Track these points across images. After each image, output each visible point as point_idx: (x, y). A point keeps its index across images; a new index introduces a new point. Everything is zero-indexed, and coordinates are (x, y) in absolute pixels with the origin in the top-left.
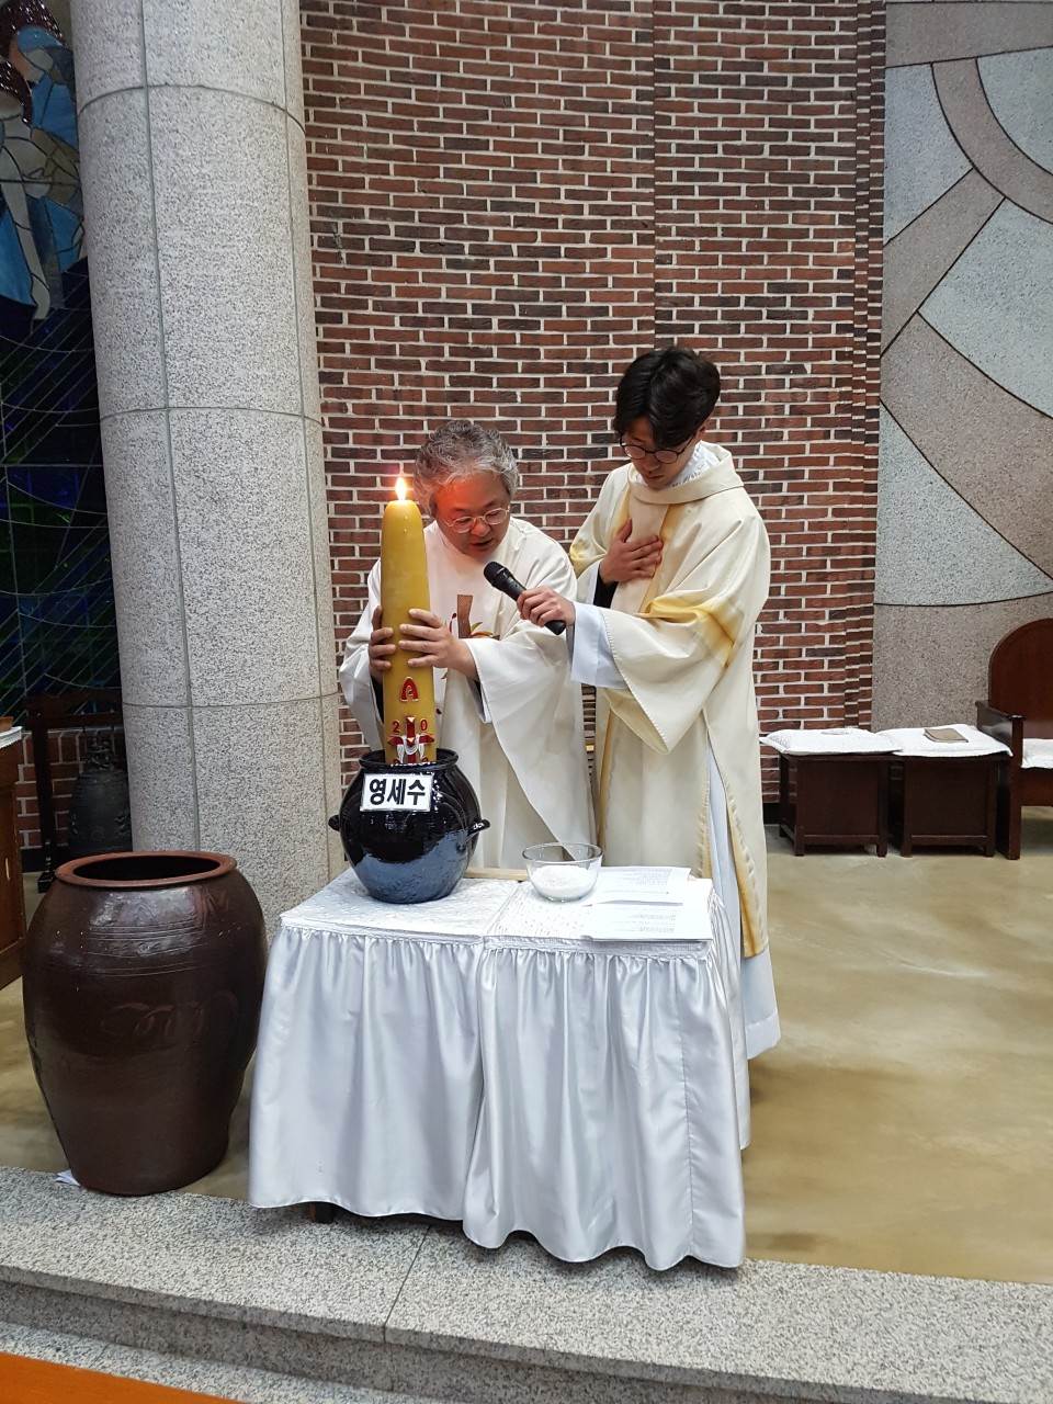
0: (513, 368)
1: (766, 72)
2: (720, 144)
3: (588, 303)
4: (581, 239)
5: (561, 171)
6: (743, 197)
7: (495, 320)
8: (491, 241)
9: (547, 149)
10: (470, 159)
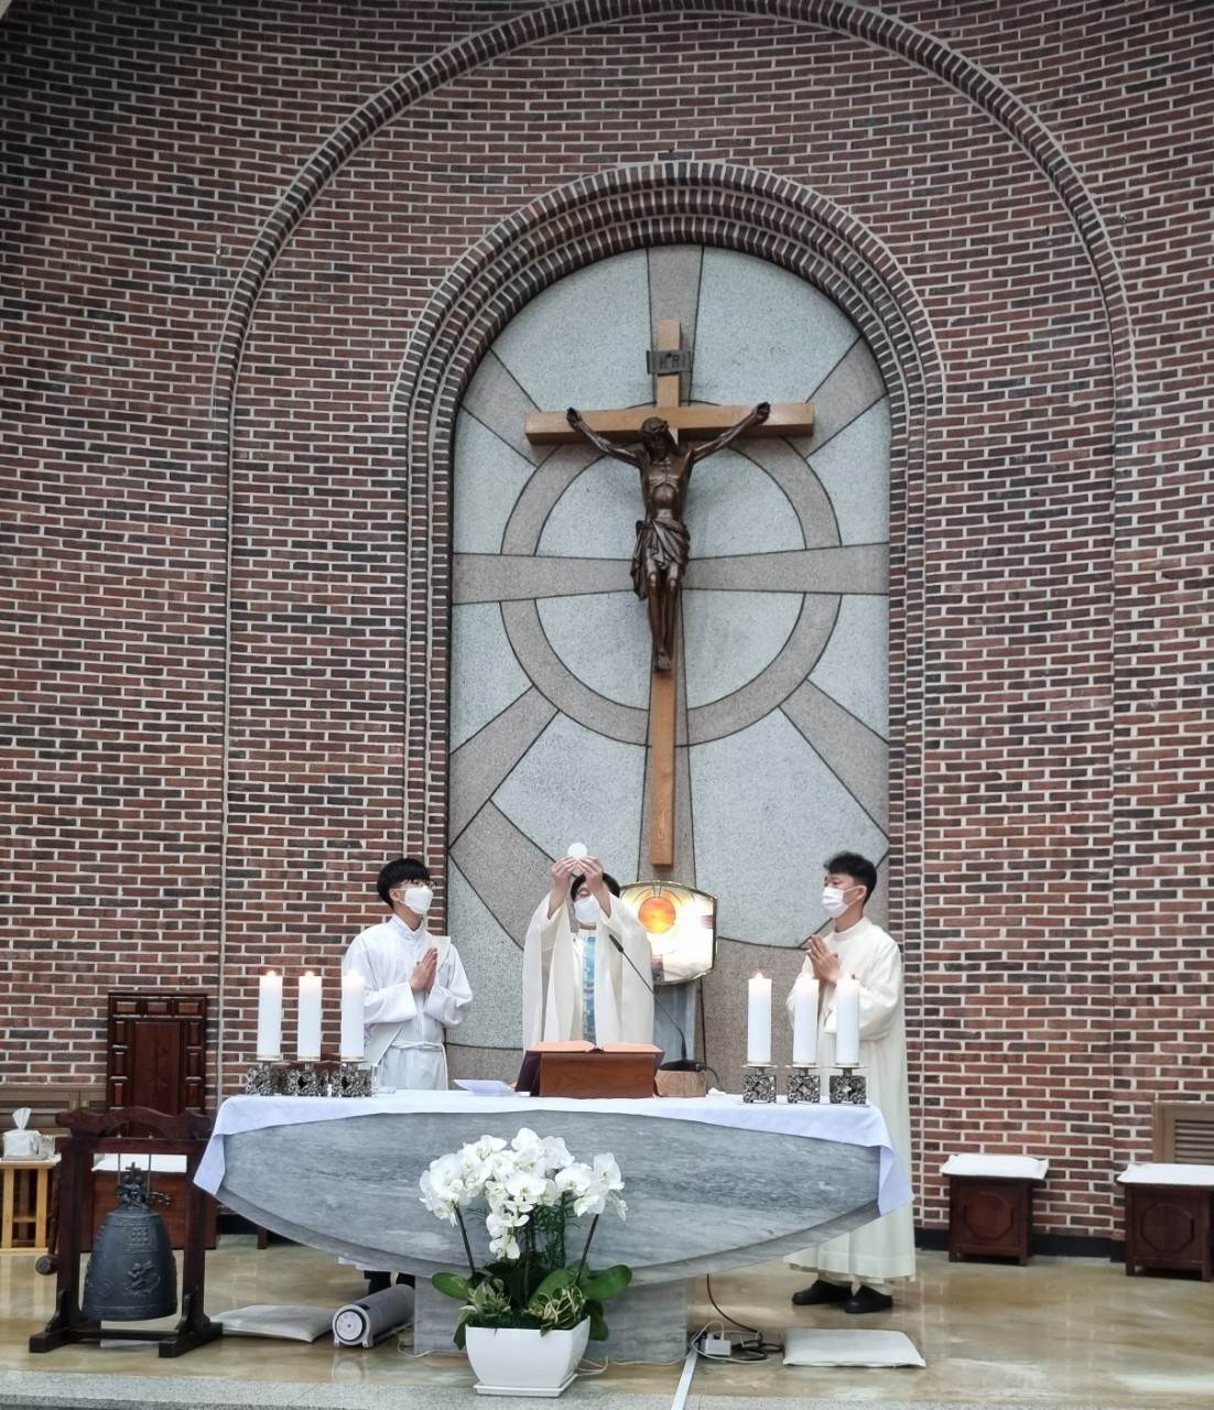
0: (95, 835)
1: (329, 614)
2: (289, 668)
3: (163, 787)
4: (159, 738)
5: (142, 686)
6: (308, 708)
7: (80, 798)
8: (79, 738)
9: (130, 670)
10: (63, 677)
